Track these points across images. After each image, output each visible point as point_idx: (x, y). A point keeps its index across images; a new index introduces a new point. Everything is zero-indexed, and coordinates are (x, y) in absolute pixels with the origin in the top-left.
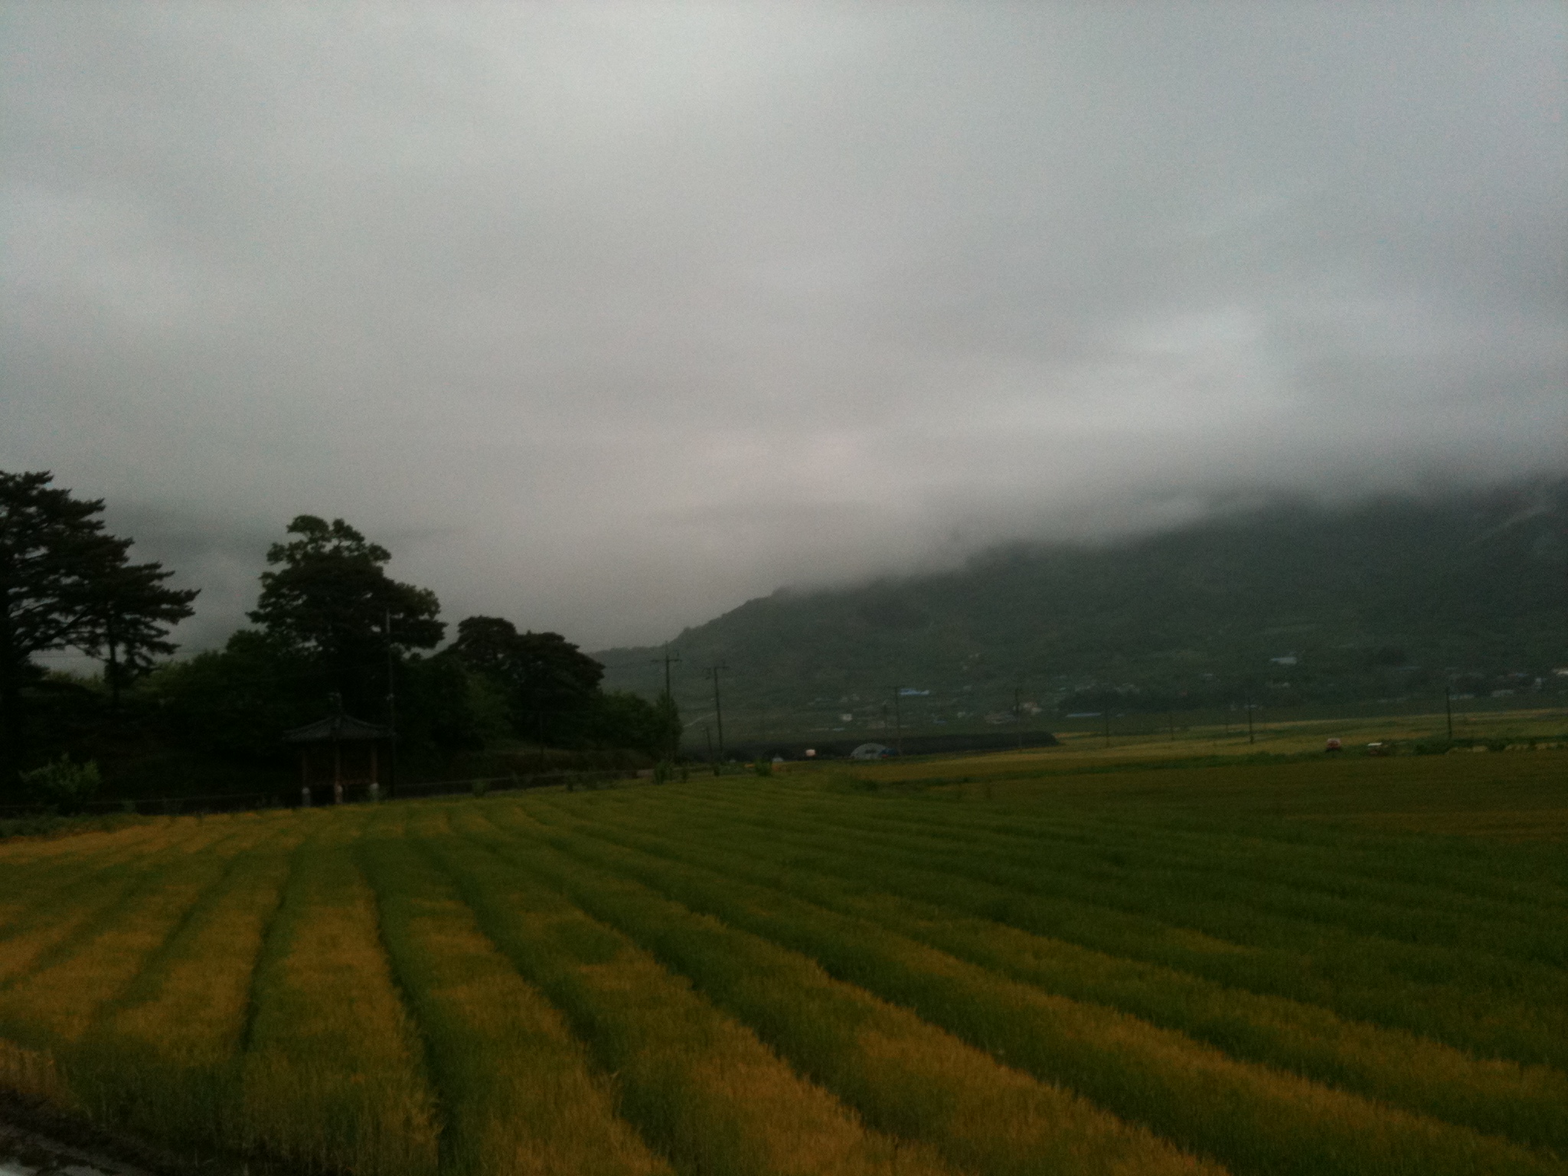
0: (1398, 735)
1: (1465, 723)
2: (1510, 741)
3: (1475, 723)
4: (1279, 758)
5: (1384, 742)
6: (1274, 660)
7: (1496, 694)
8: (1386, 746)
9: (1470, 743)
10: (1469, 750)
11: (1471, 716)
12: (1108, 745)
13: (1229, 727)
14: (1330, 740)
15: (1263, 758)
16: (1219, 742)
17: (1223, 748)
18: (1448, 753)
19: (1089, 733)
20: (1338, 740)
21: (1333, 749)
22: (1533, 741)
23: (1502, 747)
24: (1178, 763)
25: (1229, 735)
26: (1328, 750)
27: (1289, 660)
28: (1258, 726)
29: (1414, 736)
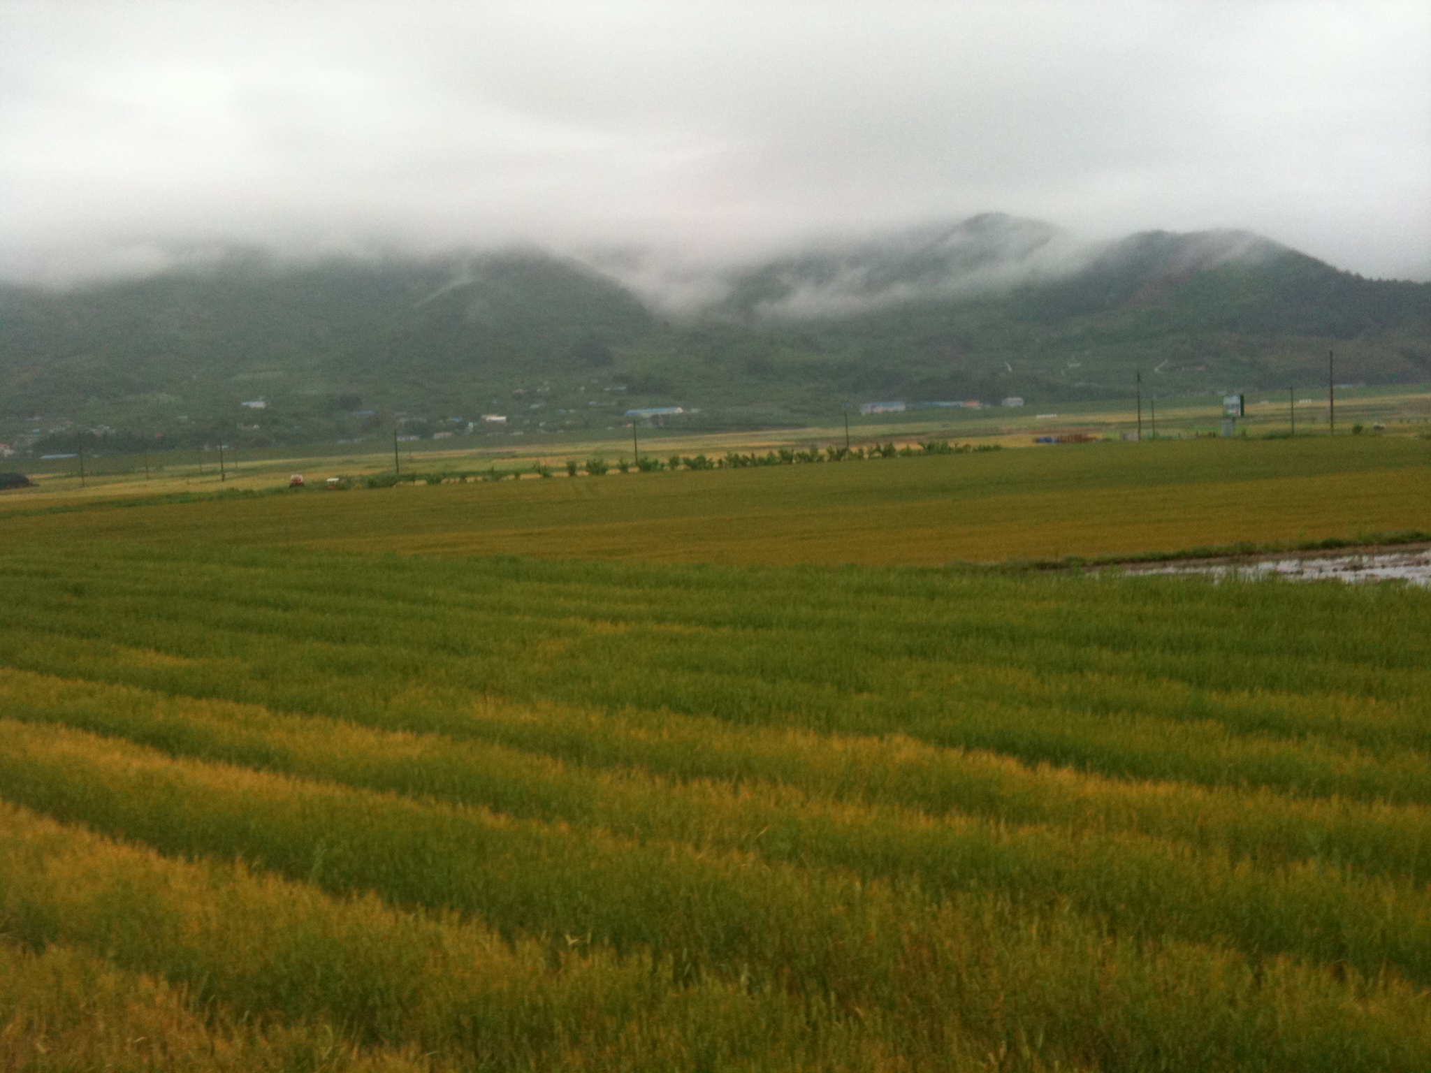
0: (354, 472)
1: (411, 461)
2: (445, 476)
3: (419, 461)
4: (248, 494)
5: (341, 478)
6: (245, 404)
7: (437, 436)
8: (343, 481)
9: (413, 478)
10: (412, 484)
11: (415, 455)
12: (83, 485)
13: (203, 466)
14: (293, 477)
15: (233, 494)
16: (191, 481)
17: (196, 486)
18: (395, 486)
19: (64, 474)
20: (301, 478)
21: (296, 485)
22: (464, 476)
23: (438, 481)
24: (152, 501)
25: (202, 474)
26: (292, 486)
27: (259, 405)
28: (228, 465)
29: (368, 473)
